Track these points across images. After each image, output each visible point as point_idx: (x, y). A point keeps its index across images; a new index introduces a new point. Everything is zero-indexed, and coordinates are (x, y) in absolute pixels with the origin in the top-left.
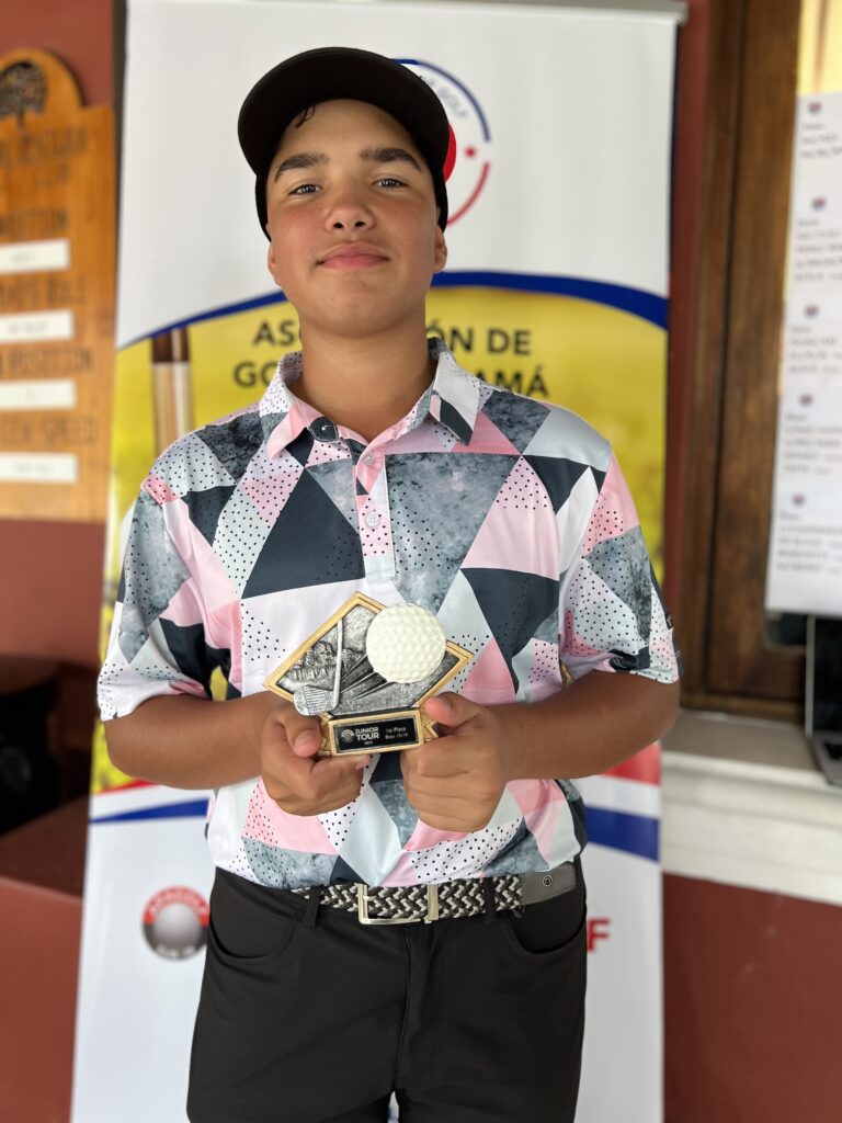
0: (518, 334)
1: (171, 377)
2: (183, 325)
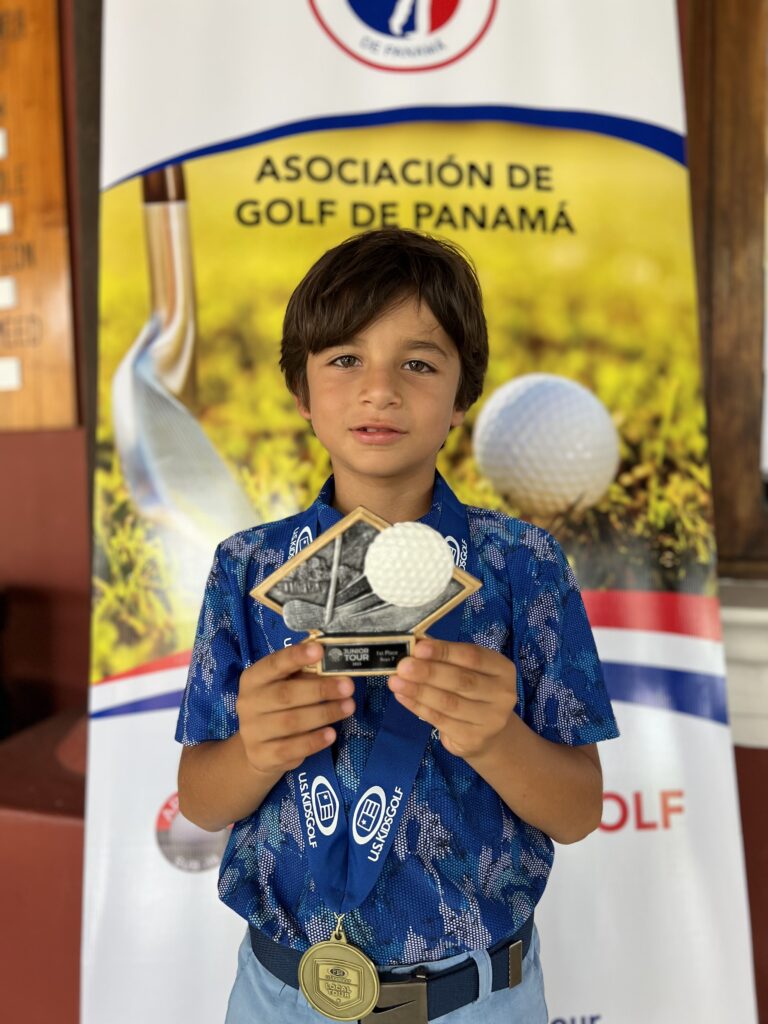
0: (538, 169)
1: (166, 216)
2: (178, 161)
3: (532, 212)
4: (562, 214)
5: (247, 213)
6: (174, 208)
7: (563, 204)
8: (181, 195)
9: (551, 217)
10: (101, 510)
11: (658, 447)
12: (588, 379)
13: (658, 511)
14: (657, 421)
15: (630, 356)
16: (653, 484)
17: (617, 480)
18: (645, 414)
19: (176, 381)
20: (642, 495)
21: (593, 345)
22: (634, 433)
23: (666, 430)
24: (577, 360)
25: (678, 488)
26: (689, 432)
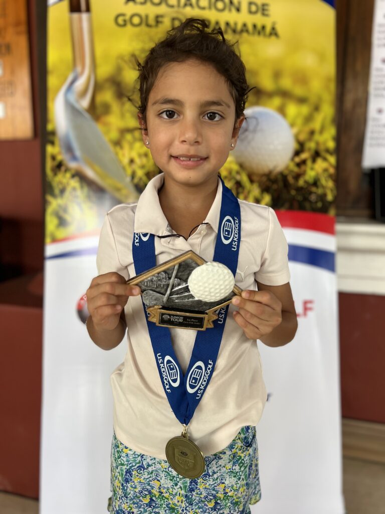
0: (264, 5)
1: (80, 20)
3: (259, 26)
4: (273, 28)
5: (120, 20)
6: (85, 16)
7: (274, 24)
8: (88, 10)
9: (268, 29)
10: (49, 164)
11: (312, 145)
12: (282, 111)
13: (310, 175)
14: (312, 133)
15: (302, 101)
16: (309, 163)
17: (292, 159)
18: (307, 129)
19: (85, 103)
20: (303, 167)
21: (285, 94)
22: (302, 137)
23: (317, 137)
24: (277, 101)
25: (320, 165)
26: (327, 139)
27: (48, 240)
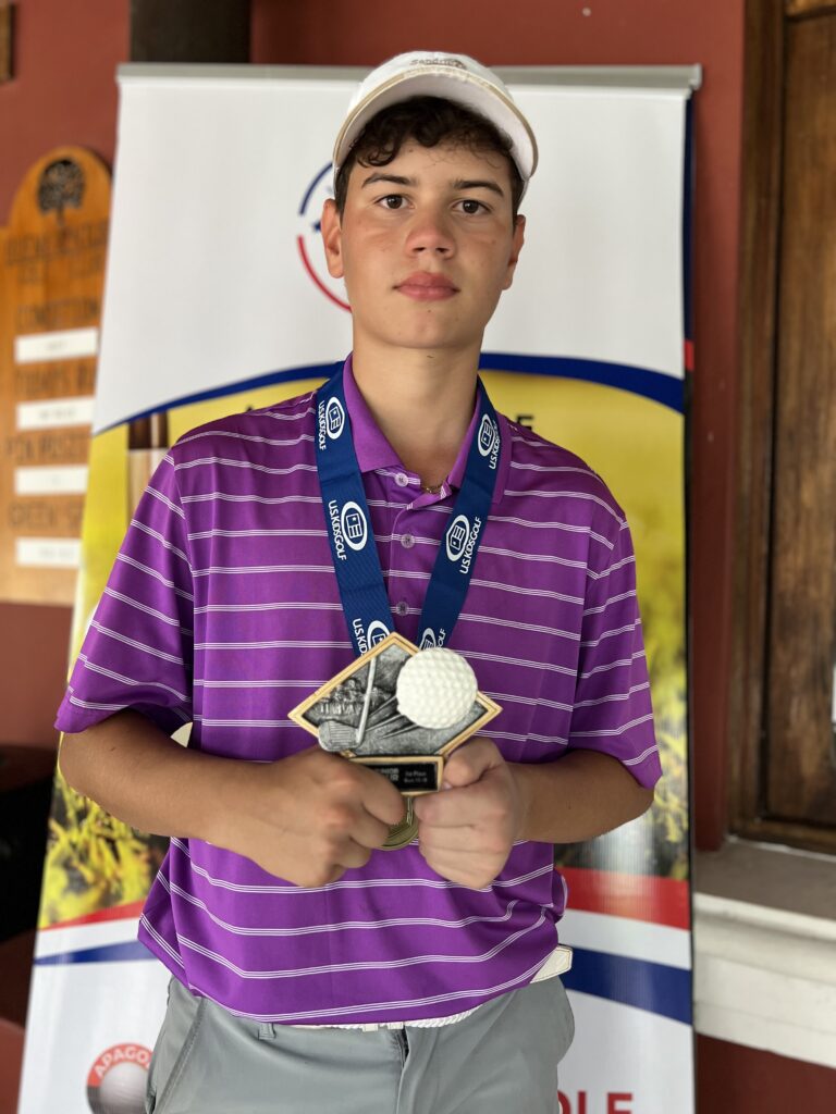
1: (148, 463)
2: (163, 410)
6: (156, 454)
8: (164, 442)
27: (43, 921)
